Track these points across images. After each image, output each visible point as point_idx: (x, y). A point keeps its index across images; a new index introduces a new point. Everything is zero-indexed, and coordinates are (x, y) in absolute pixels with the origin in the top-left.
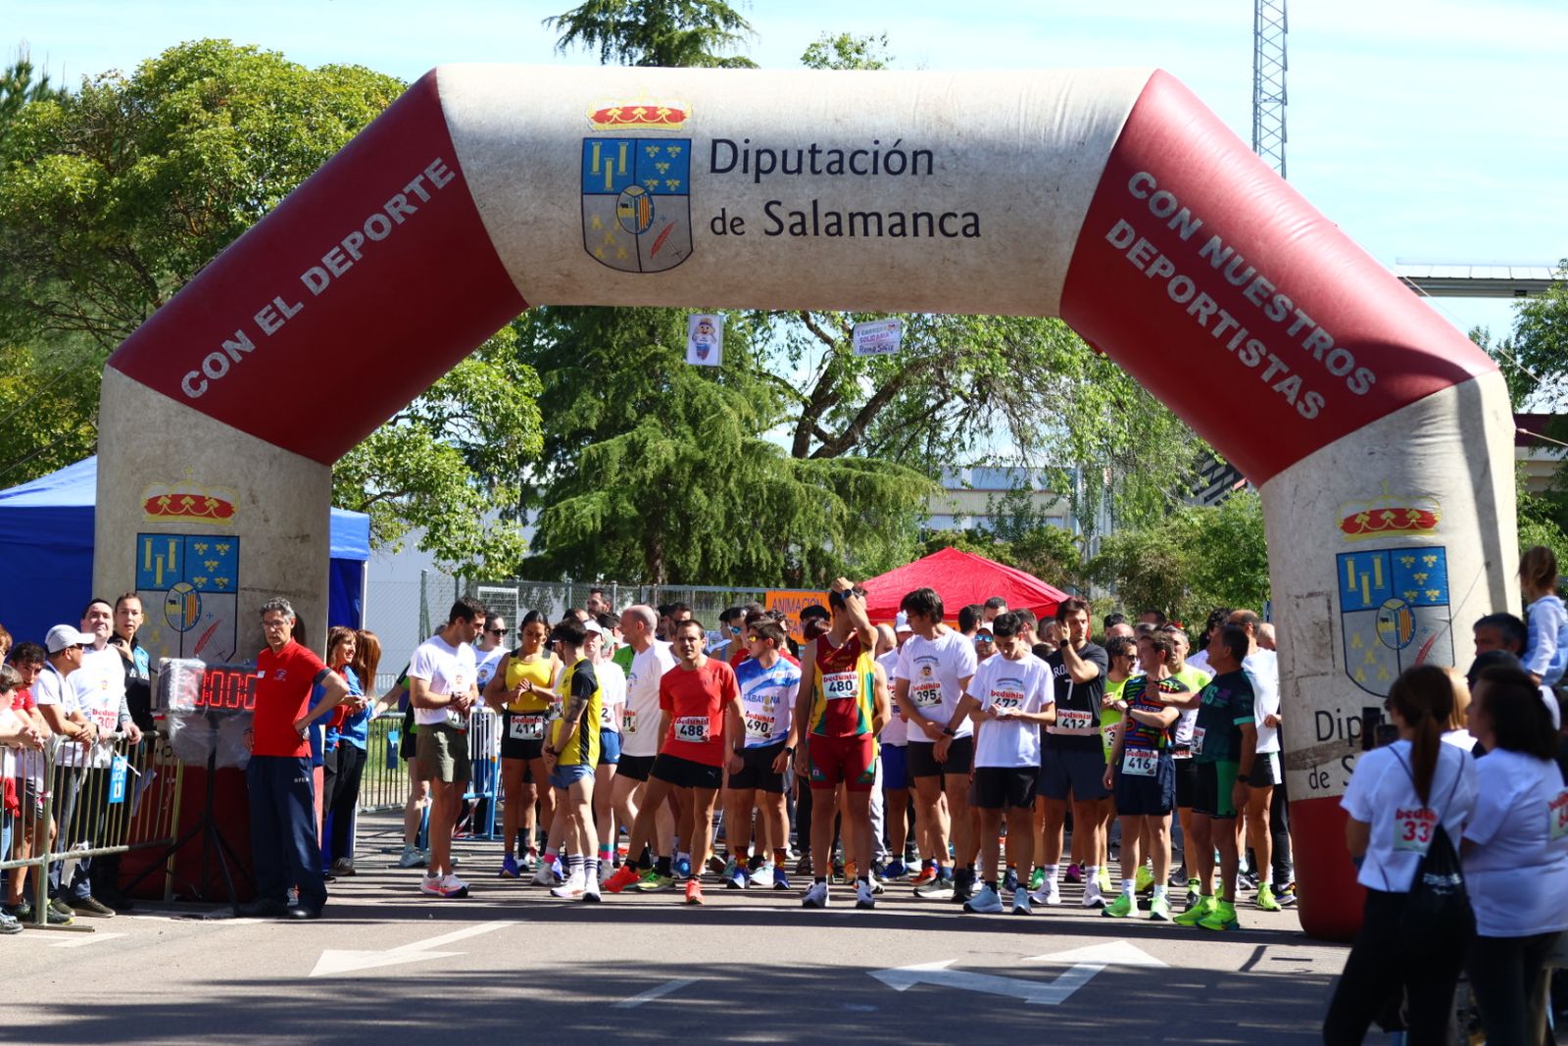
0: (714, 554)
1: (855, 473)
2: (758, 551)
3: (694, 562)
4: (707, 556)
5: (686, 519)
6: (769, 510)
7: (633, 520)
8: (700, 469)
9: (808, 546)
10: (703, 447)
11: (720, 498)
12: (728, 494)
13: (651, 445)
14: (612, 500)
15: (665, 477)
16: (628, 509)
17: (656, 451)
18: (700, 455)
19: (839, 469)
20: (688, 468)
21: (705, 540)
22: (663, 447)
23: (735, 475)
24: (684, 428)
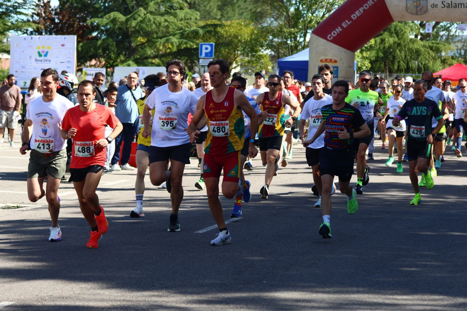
0: (401, 65)
1: (435, 45)
2: (412, 65)
3: (396, 67)
4: (399, 66)
5: (394, 57)
6: (415, 55)
7: (382, 58)
8: (399, 45)
9: (424, 63)
10: (399, 39)
11: (403, 52)
12: (405, 51)
13: (386, 39)
14: (377, 53)
15: (390, 47)
16: (381, 55)
17: (389, 41)
18: (399, 42)
19: (430, 44)
20: (396, 45)
21: (399, 62)
22: (390, 40)
23: (407, 47)
24: (395, 35)
